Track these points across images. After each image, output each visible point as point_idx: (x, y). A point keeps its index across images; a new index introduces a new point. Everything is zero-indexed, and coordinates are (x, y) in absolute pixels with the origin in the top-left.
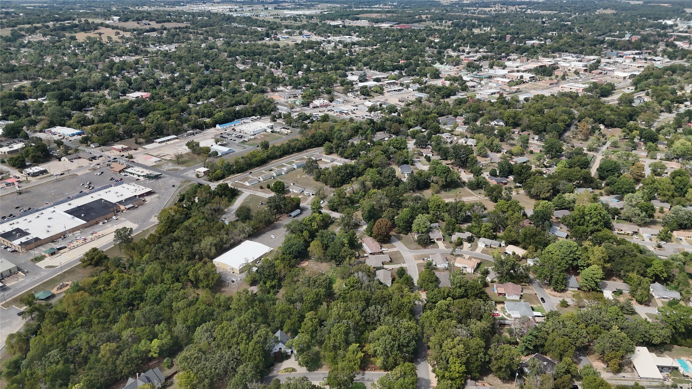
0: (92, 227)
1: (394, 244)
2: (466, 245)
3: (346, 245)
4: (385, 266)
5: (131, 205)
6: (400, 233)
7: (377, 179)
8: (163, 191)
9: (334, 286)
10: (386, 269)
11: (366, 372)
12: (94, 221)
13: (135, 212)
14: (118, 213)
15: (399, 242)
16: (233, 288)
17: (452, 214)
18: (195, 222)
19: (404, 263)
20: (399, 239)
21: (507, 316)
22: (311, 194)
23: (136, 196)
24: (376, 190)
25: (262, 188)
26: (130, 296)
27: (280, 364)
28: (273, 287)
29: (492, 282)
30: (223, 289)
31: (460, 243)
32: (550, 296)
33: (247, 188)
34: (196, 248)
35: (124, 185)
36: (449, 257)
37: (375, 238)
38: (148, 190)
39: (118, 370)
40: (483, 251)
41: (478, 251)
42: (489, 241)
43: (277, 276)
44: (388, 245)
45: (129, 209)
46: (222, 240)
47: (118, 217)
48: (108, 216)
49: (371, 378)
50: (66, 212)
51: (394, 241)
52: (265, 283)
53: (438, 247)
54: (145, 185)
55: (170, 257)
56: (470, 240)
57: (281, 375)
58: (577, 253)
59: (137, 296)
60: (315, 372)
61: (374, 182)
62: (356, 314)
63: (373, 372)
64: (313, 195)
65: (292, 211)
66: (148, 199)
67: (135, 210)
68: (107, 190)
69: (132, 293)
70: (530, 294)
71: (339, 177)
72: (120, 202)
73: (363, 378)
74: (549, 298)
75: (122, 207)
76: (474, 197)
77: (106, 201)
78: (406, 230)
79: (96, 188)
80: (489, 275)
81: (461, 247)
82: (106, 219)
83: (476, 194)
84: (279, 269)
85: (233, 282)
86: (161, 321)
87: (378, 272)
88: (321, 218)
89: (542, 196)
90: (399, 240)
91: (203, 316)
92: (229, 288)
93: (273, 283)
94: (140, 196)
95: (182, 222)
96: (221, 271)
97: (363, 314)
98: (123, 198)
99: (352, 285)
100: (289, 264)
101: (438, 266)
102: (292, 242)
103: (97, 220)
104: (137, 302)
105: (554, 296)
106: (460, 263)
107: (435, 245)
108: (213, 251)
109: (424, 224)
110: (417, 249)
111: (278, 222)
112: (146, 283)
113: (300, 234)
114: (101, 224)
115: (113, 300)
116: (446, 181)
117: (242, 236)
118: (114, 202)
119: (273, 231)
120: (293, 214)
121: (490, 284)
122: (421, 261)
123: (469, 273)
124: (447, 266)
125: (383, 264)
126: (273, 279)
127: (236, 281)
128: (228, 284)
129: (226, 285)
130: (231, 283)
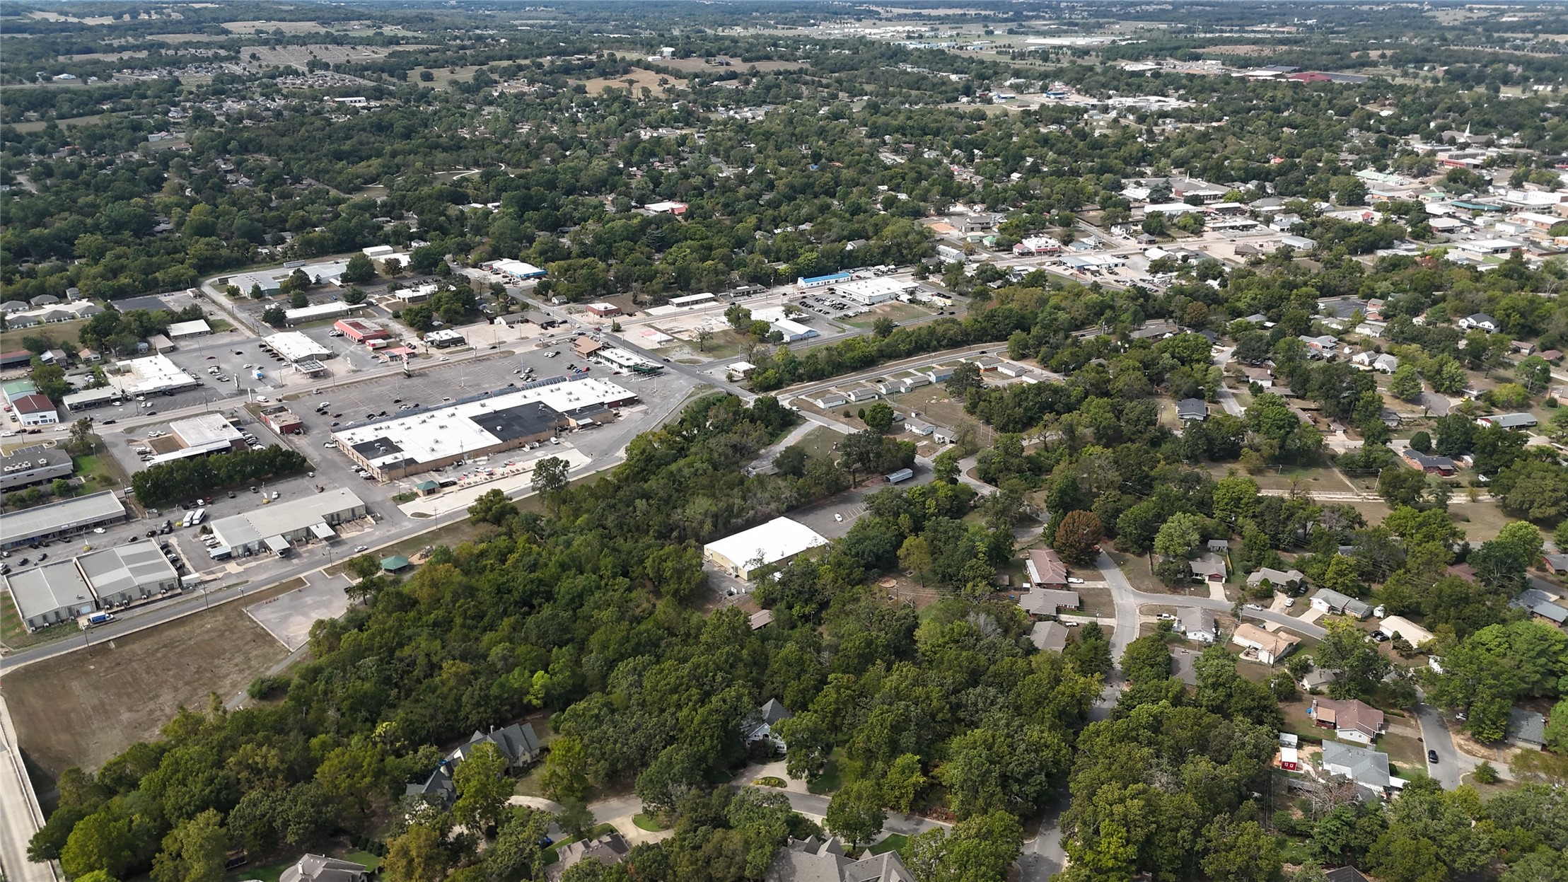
0: (512, 453)
1: (1104, 572)
2: (1282, 601)
3: (981, 555)
4: (1063, 617)
5: (589, 421)
6: (1126, 550)
7: (1104, 424)
8: (657, 400)
9: (918, 633)
10: (1061, 622)
11: (924, 818)
12: (516, 442)
13: (594, 435)
14: (564, 433)
15: (1118, 569)
17: (1268, 523)
18: (690, 465)
19: (1112, 616)
20: (1119, 562)
21: (1319, 774)
22: (947, 440)
23: (602, 404)
24: (1098, 449)
25: (847, 415)
26: (528, 587)
28: (805, 618)
29: (1314, 692)
30: (708, 607)
31: (1265, 594)
32: (1458, 751)
33: (818, 412)
34: (677, 515)
35: (589, 381)
36: (1226, 620)
37: (1059, 551)
38: (629, 394)
39: (462, 714)
40: (1318, 622)
41: (1308, 618)
42: (1340, 600)
43: (818, 598)
44: (1089, 572)
45: (584, 426)
46: (729, 509)
47: (561, 440)
48: (543, 436)
50: (472, 418)
51: (1106, 567)
52: (790, 607)
53: (1208, 594)
54: (626, 386)
55: (625, 528)
56: (1295, 590)
57: (753, 789)
58: (1561, 658)
59: (542, 589)
60: (819, 795)
61: (1098, 429)
62: (934, 695)
63: (938, 822)
64: (951, 442)
65: (894, 470)
66: (625, 412)
67: (595, 432)
68: (554, 387)
69: (532, 582)
70: (1404, 738)
71: (1020, 410)
72: (572, 413)
74: (1454, 754)
75: (573, 422)
76: (1349, 495)
77: (546, 406)
78: (1140, 546)
79: (539, 380)
80: (1310, 676)
81: (1266, 602)
82: (538, 441)
83: (1358, 487)
84: (822, 582)
85: (731, 594)
86: (568, 642)
87: (1039, 626)
88: (950, 493)
89: (1535, 512)
90: (1119, 565)
91: (638, 644)
92: (719, 605)
93: (807, 610)
94: (612, 405)
95: (668, 463)
97: (953, 699)
98: (577, 406)
99: (957, 637)
100: (848, 575)
101: (1189, 636)
102: (871, 532)
103: (522, 440)
104: (540, 601)
105: (1468, 752)
106: (1245, 637)
107: (1202, 589)
108: (708, 526)
109: (1182, 536)
110: (1154, 591)
111: (860, 489)
112: (564, 567)
113: (891, 519)
114: (527, 449)
115: (499, 591)
116: (1281, 447)
117: (773, 506)
118: (560, 410)
119: (843, 506)
120: (894, 477)
121: (1306, 696)
122: (1153, 619)
123: (1261, 663)
124: (1210, 638)
125: (1059, 610)
126: (806, 602)
127: (738, 593)
128: (721, 598)
129: (715, 598)
130: (727, 596)
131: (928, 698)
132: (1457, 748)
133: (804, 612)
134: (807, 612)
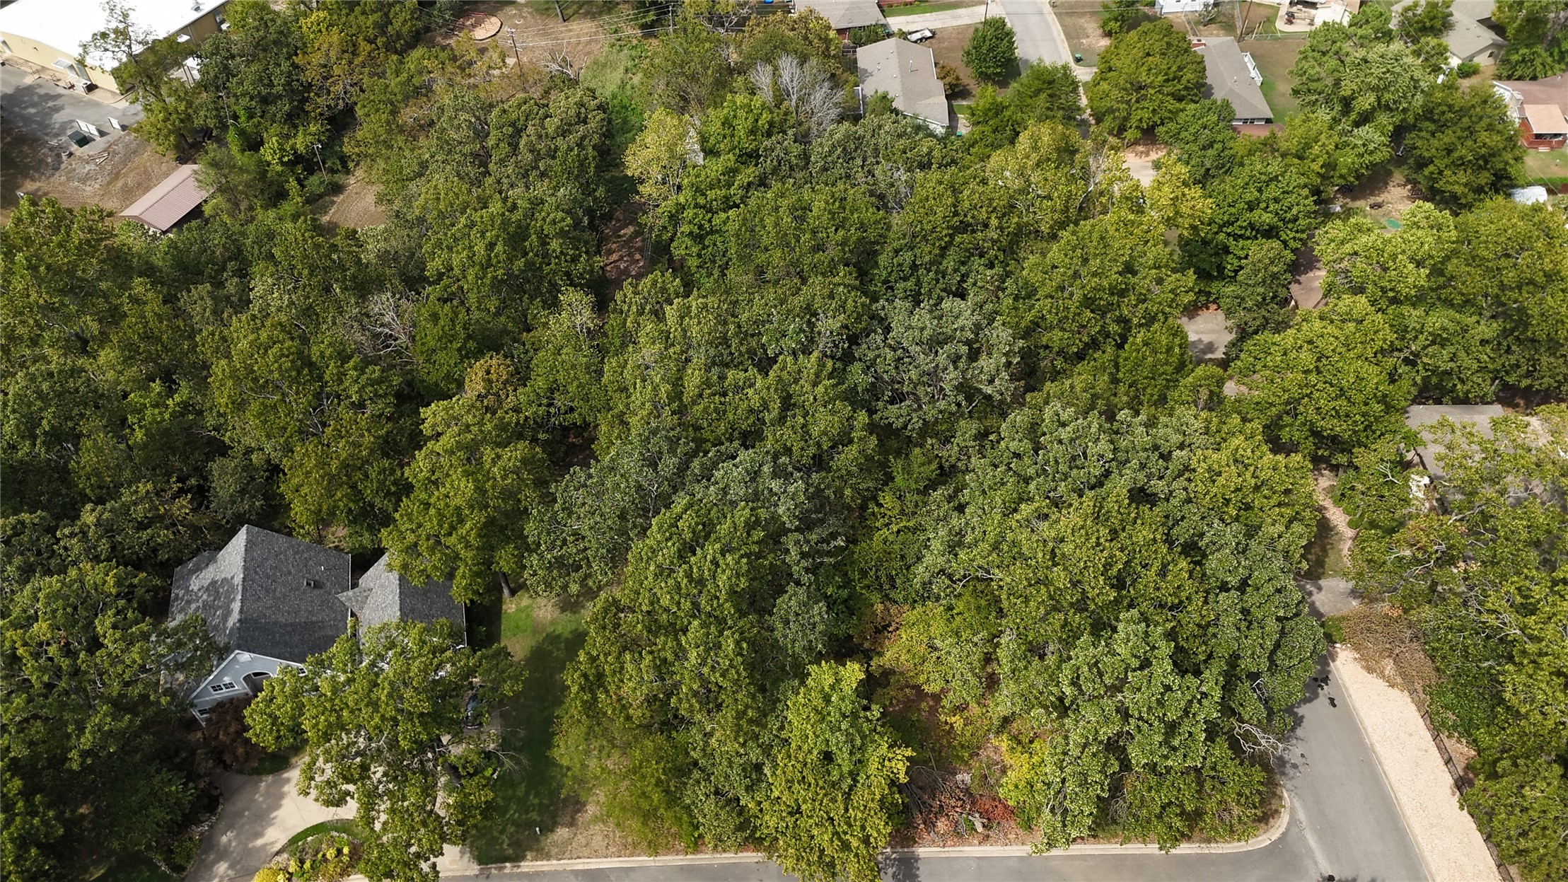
9: (634, 163)
10: (904, 35)
11: (922, 851)
16: (84, 180)
27: (266, 782)
28: (304, 163)
43: (317, 104)
52: (254, 144)
60: (528, 866)
62: (805, 391)
63: (973, 850)
84: (317, 59)
85: (83, 140)
87: (866, 56)
92: (60, 178)
93: (300, 142)
96: (29, 80)
97: (858, 376)
99: (749, 146)
100: (382, 27)
125: (882, 9)
126: (295, 118)
127: (102, 134)
128: (59, 156)
129: (42, 162)
130: (74, 148)
131: (788, 403)
133: (292, 148)
134: (301, 148)
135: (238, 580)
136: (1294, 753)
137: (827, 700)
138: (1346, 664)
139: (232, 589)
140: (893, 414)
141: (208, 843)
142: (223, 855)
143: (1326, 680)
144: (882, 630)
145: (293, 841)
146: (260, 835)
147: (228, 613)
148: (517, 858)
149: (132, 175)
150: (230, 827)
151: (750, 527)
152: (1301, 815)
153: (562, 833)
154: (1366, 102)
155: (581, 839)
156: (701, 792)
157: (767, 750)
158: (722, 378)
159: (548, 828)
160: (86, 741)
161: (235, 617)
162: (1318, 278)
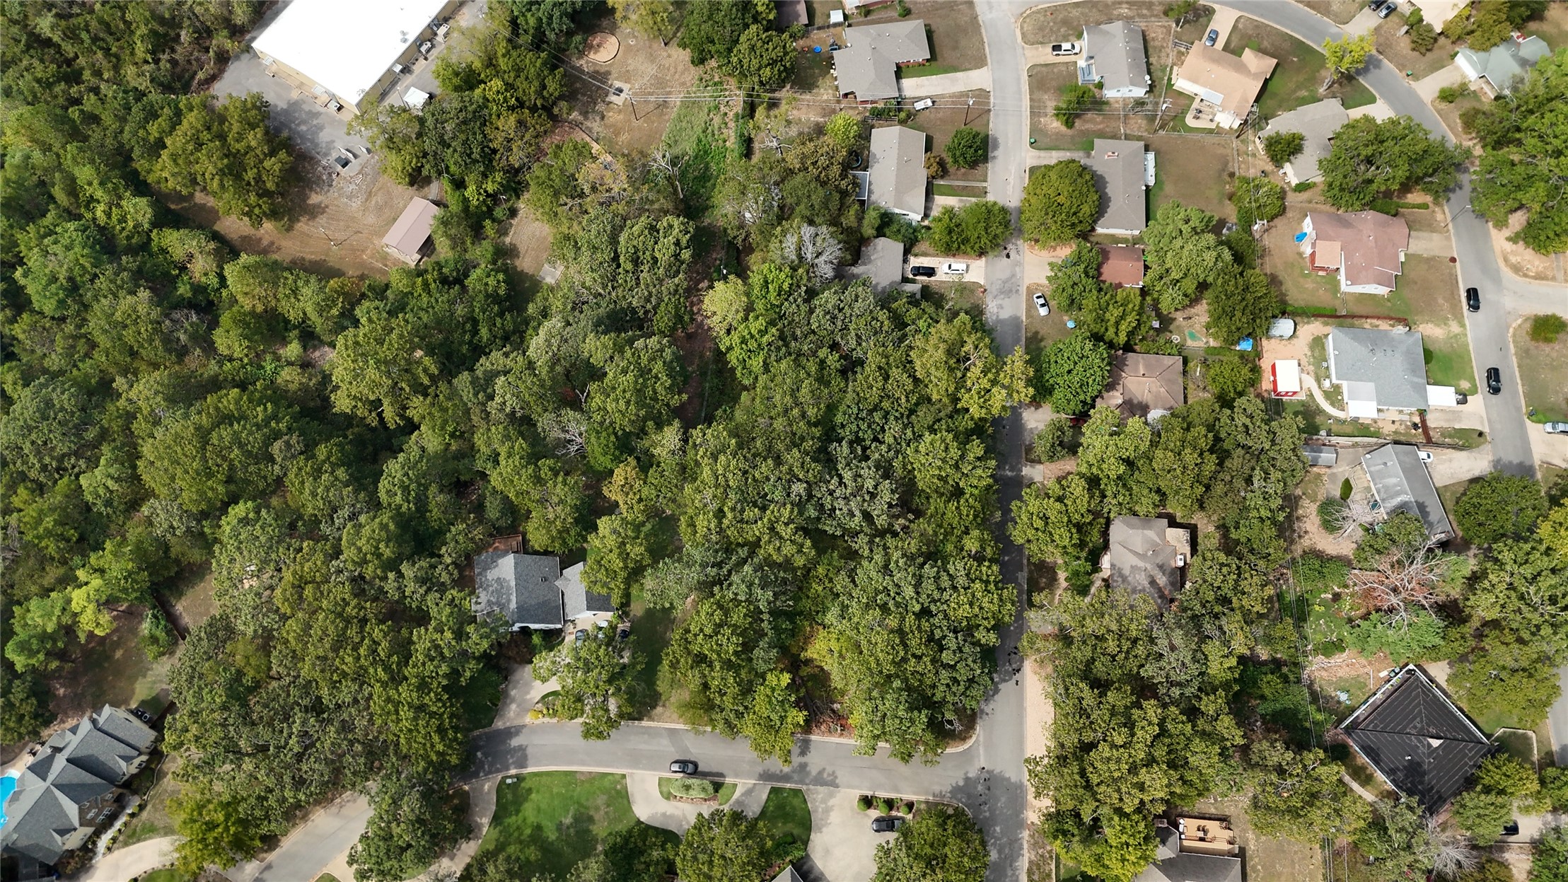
4: (907, 86)
11: (813, 737)
16: (350, 197)
19: (980, 62)
21: (1327, 395)
27: (527, 668)
28: (491, 198)
29: (1302, 187)
30: (314, 199)
32: (1506, 272)
36: (1157, 30)
43: (500, 162)
49: (829, 769)
52: (460, 186)
57: (535, 729)
60: (645, 723)
63: (835, 739)
70: (1430, 263)
73: (803, 766)
74: (1501, 284)
80: (1300, 159)
85: (344, 162)
86: (96, 444)
92: (333, 193)
93: (490, 187)
96: (295, 95)
101: (1109, 94)
105: (1517, 269)
106: (1192, 72)
121: (1292, 201)
122: (1045, 55)
123: (1218, 131)
124: (1140, 92)
125: (900, 72)
126: (486, 172)
127: (355, 156)
128: (330, 174)
129: (319, 178)
130: (339, 168)
132: (1502, 264)
133: (486, 191)
134: (490, 190)
135: (513, 583)
136: (987, 709)
137: (773, 690)
138: (1029, 666)
139: (509, 588)
140: (829, 527)
141: (505, 694)
142: (513, 701)
143: (1018, 671)
144: (807, 640)
145: (544, 697)
146: (528, 693)
147: (509, 601)
148: (640, 719)
149: (380, 194)
150: (515, 688)
151: (745, 615)
152: (981, 739)
153: (659, 709)
154: (1175, 275)
155: (668, 714)
156: (718, 717)
157: (746, 708)
158: (743, 511)
159: (653, 707)
160: (468, 674)
161: (513, 605)
162: (1114, 397)
